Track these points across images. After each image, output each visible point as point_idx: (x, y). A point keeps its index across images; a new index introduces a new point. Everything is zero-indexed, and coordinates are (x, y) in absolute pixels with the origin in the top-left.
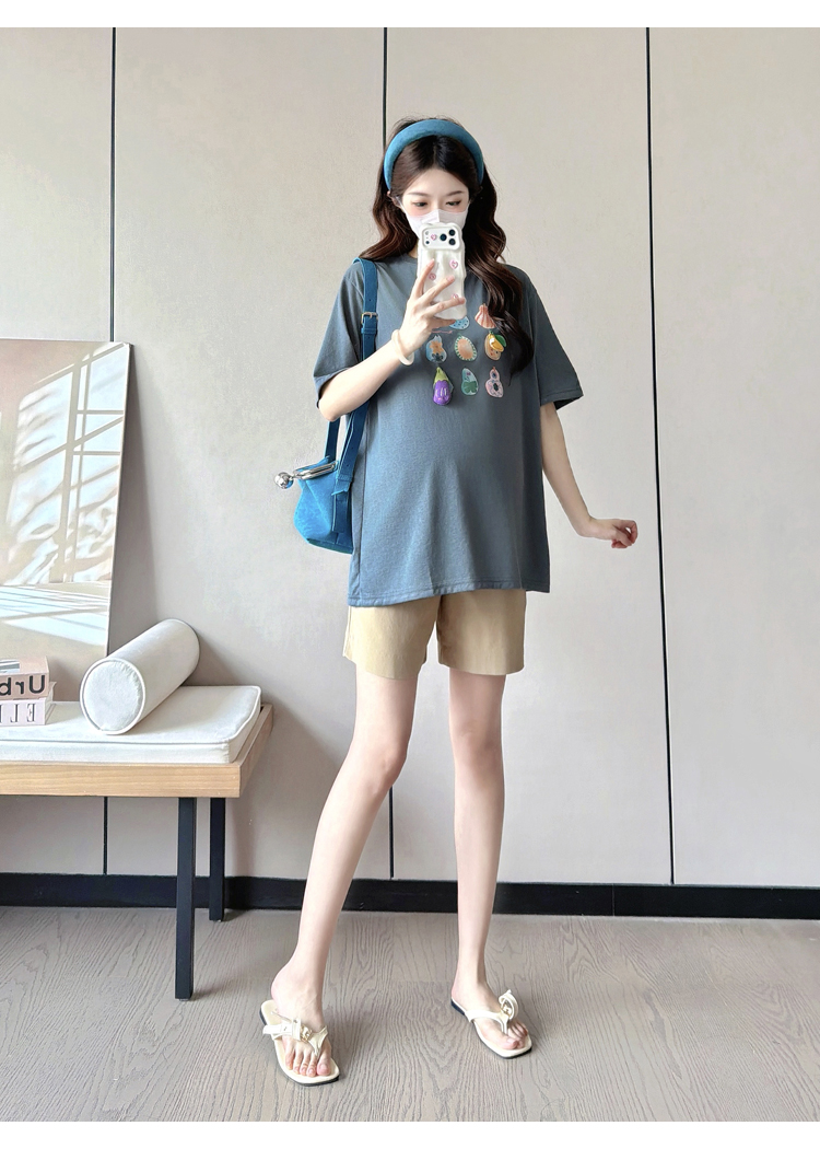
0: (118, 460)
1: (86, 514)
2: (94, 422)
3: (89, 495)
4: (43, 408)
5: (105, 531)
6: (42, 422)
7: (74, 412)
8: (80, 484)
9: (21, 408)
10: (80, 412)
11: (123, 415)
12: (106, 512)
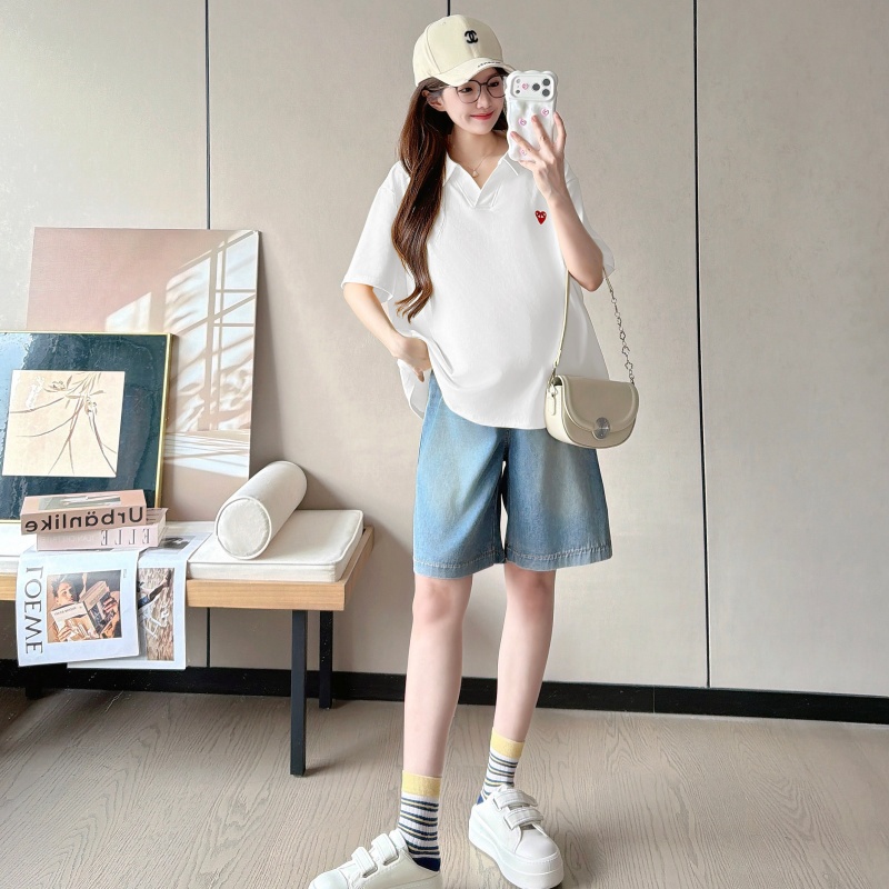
0: (252, 330)
1: (227, 375)
2: (230, 300)
3: (228, 359)
4: (189, 287)
5: (244, 388)
6: (186, 299)
7: (212, 291)
8: (221, 350)
9: (168, 288)
10: (218, 291)
11: (255, 293)
12: (244, 373)
